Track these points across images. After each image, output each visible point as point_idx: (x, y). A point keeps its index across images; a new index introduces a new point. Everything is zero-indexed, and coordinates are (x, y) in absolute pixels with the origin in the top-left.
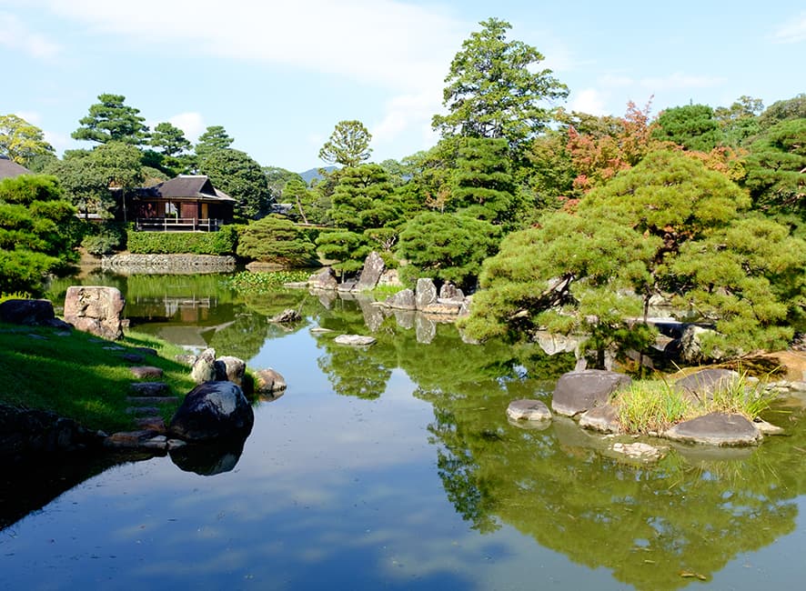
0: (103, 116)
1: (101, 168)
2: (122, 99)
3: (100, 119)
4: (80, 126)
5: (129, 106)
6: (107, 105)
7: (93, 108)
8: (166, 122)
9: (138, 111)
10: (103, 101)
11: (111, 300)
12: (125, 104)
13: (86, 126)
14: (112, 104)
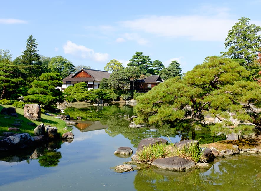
0: (136, 58)
1: (126, 74)
2: (142, 53)
3: (135, 59)
4: (130, 62)
5: (144, 55)
6: (137, 55)
7: (133, 56)
8: (157, 60)
9: (149, 57)
10: (136, 54)
11: (36, 108)
12: (142, 55)
13: (131, 62)
14: (139, 55)
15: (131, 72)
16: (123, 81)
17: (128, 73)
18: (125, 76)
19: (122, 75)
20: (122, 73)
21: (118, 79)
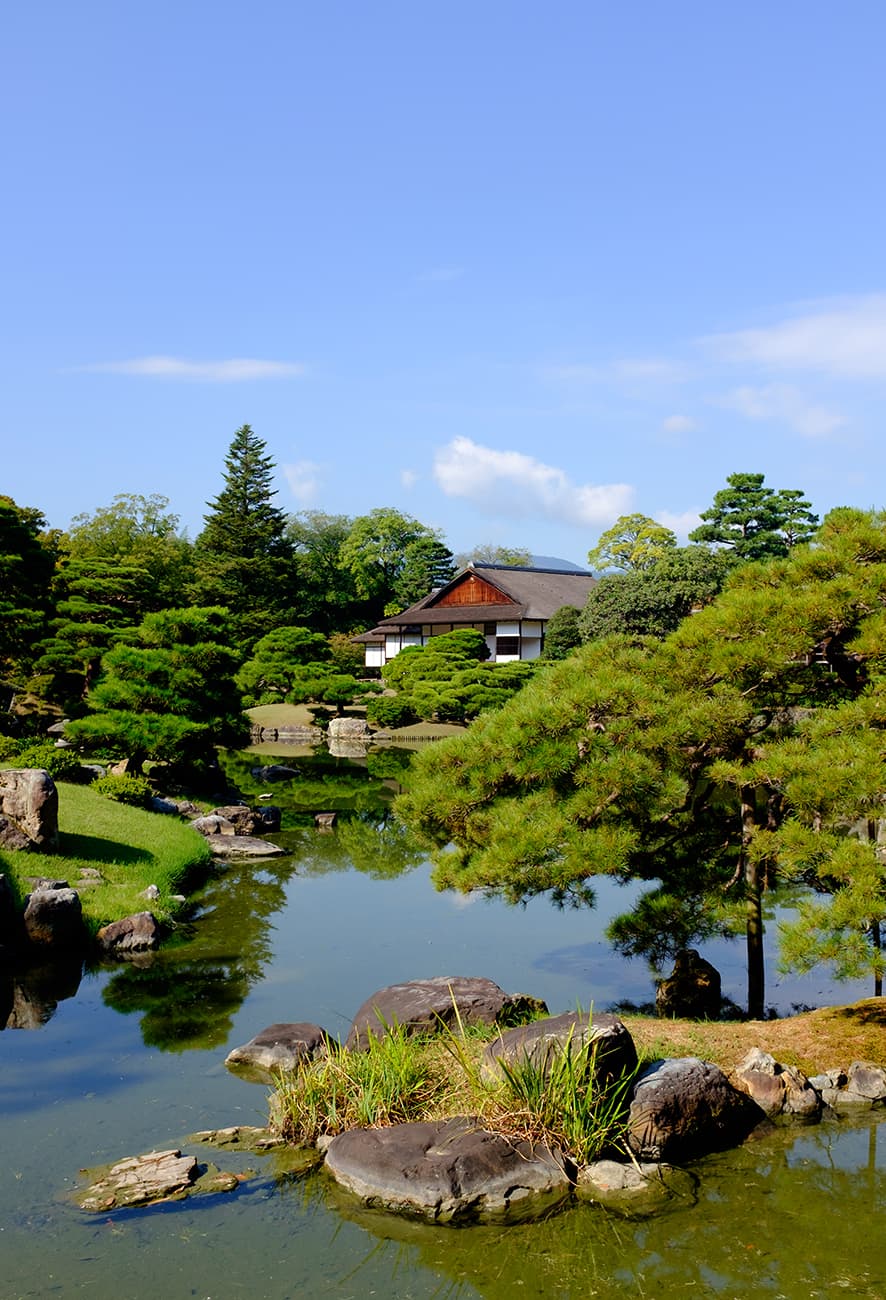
0: (732, 505)
2: (760, 479)
3: (729, 510)
4: (702, 522)
5: (770, 487)
6: (738, 490)
7: (719, 495)
8: (842, 506)
9: (801, 494)
10: (733, 484)
11: (30, 791)
12: (764, 486)
13: (710, 522)
14: (747, 487)
15: (689, 574)
16: (651, 617)
17: (675, 580)
18: (662, 595)
19: (647, 590)
20: (647, 579)
21: (626, 609)
